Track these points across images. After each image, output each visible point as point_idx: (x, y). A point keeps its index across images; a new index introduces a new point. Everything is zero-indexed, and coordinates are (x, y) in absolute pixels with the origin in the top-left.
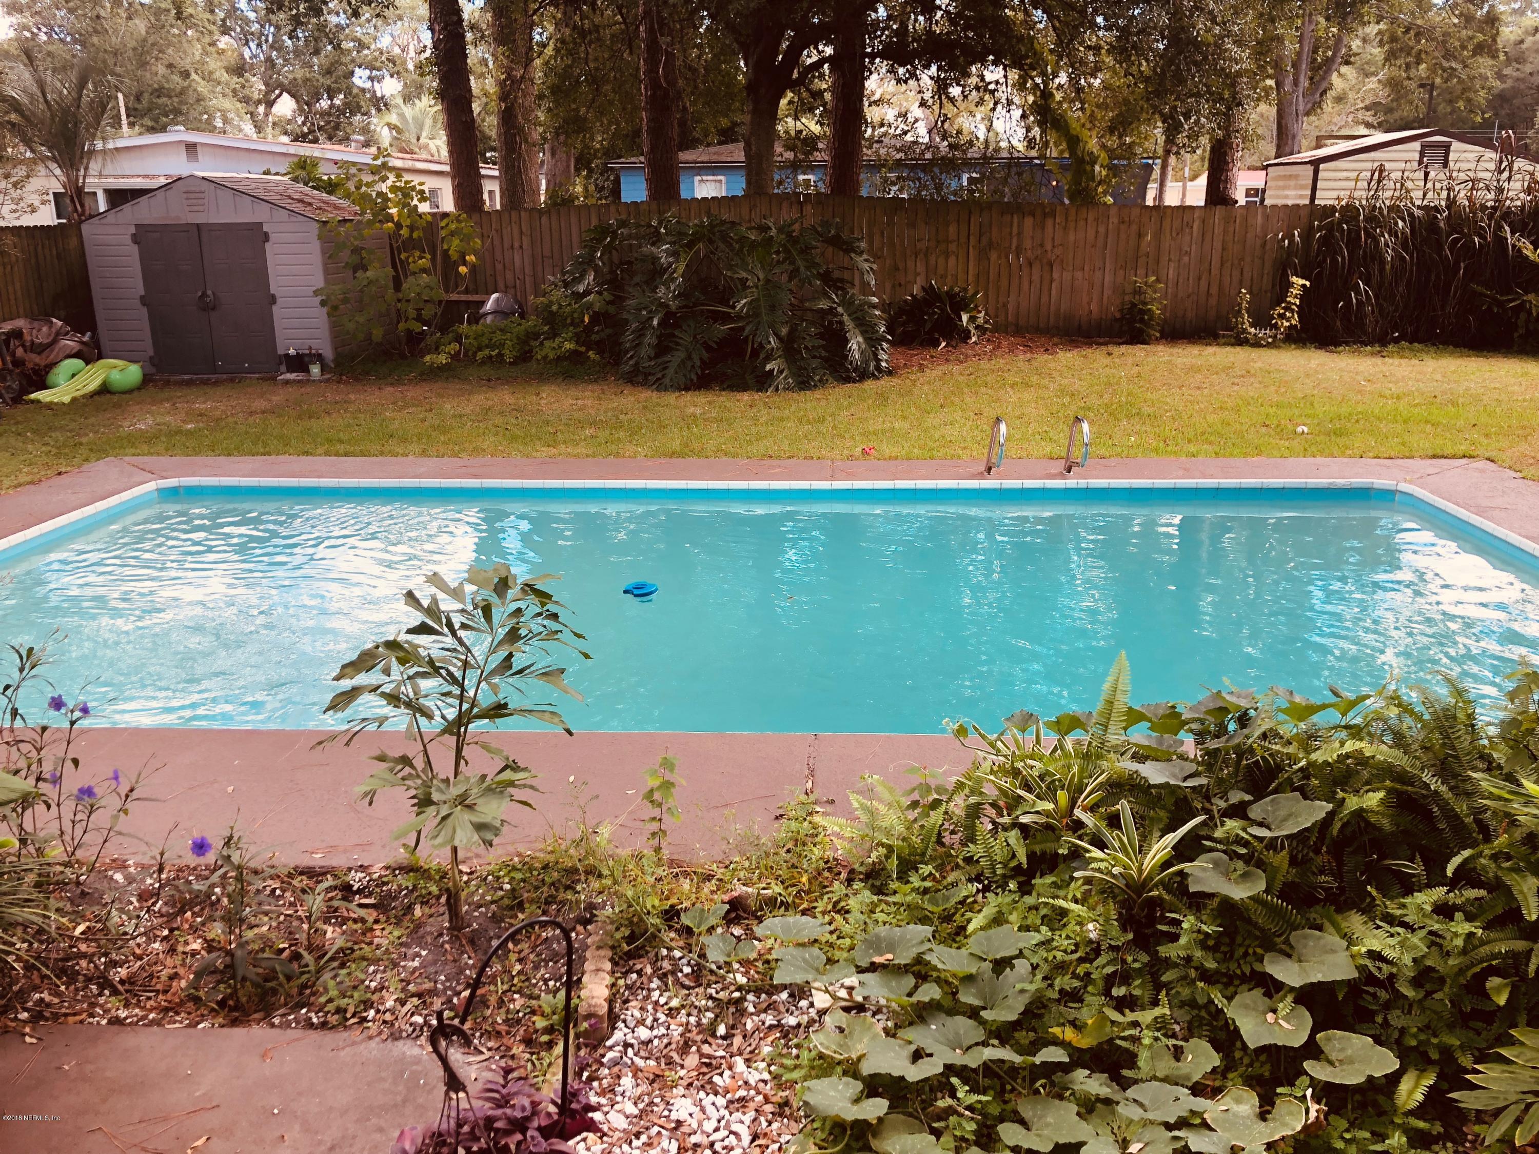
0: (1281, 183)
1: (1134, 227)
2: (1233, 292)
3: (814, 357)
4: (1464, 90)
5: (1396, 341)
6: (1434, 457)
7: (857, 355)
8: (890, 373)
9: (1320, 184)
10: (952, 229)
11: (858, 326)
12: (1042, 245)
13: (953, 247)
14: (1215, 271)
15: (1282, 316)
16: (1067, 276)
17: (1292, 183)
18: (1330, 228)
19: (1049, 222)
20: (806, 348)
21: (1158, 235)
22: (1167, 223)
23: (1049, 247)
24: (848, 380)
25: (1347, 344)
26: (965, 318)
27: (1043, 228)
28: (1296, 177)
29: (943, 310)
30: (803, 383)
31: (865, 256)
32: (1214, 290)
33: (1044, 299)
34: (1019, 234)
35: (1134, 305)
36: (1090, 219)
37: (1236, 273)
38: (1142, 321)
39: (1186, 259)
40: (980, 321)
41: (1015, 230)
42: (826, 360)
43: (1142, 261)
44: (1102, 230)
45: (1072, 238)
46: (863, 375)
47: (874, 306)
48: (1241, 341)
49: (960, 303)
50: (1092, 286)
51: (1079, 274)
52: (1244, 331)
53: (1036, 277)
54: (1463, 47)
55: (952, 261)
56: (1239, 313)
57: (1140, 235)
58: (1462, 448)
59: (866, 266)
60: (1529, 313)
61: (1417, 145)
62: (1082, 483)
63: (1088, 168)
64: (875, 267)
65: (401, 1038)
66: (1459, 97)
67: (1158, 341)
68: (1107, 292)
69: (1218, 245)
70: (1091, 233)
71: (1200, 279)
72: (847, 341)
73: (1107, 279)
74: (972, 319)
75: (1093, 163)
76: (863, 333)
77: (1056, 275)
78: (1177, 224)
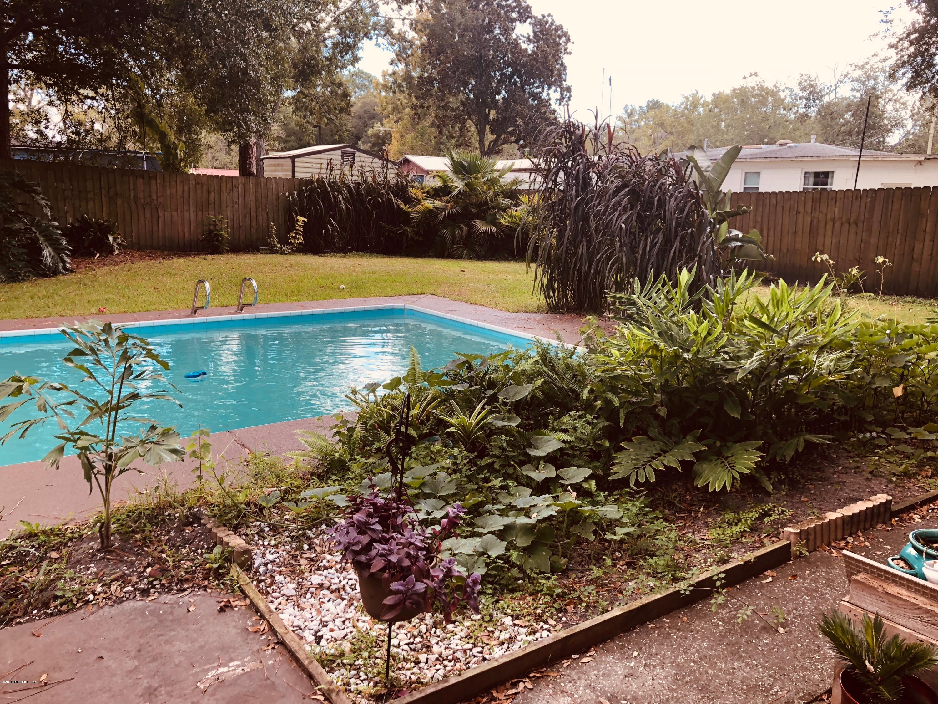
0: (273, 168)
1: (205, 187)
2: (265, 225)
3: (20, 260)
4: (338, 131)
5: (350, 251)
6: (410, 295)
7: (49, 259)
8: (72, 271)
9: (296, 169)
10: (89, 184)
11: (46, 241)
12: (150, 196)
13: (90, 195)
14: (253, 213)
15: (294, 238)
16: (167, 215)
17: (280, 168)
18: (312, 191)
19: (153, 182)
20: (13, 254)
21: (219, 192)
22: (223, 185)
23: (154, 197)
24: (45, 276)
25: (327, 252)
26: (111, 238)
27: (150, 185)
28: (282, 165)
29: (95, 233)
30: (13, 277)
31: (41, 196)
32: (254, 224)
33: (155, 228)
34: (135, 189)
35: (211, 232)
36: (178, 181)
37: (265, 215)
38: (218, 240)
39: (236, 206)
40: (119, 241)
41: (132, 187)
42: (29, 262)
43: (211, 206)
44: (186, 188)
45: (168, 192)
46: (55, 273)
47: (57, 228)
48: (274, 252)
49: (106, 230)
50: (184, 220)
51: (174, 214)
52: (275, 246)
53: (148, 215)
54: (335, 109)
55: (91, 204)
56: (270, 237)
57: (209, 192)
58: (420, 291)
59: (43, 202)
60: (407, 235)
61: (339, 152)
62: (253, 315)
63: (173, 151)
64: (49, 203)
65: (123, 601)
66: (335, 134)
67: (228, 252)
68: (193, 225)
69: (253, 198)
70: (180, 189)
71: (245, 217)
72: (41, 250)
73: (192, 217)
74: (115, 239)
75: (176, 149)
76: (51, 245)
77: (160, 214)
78: (229, 186)
